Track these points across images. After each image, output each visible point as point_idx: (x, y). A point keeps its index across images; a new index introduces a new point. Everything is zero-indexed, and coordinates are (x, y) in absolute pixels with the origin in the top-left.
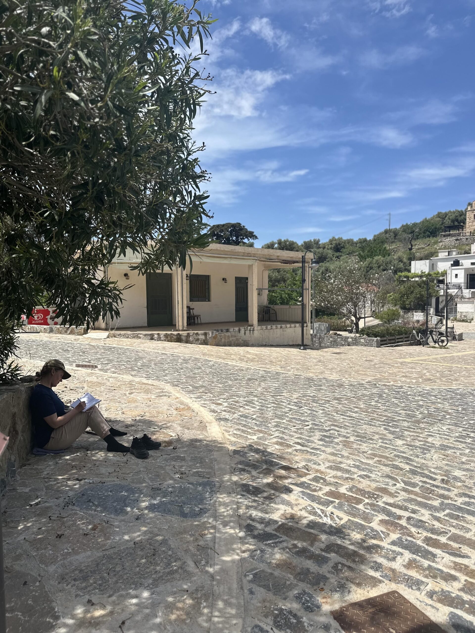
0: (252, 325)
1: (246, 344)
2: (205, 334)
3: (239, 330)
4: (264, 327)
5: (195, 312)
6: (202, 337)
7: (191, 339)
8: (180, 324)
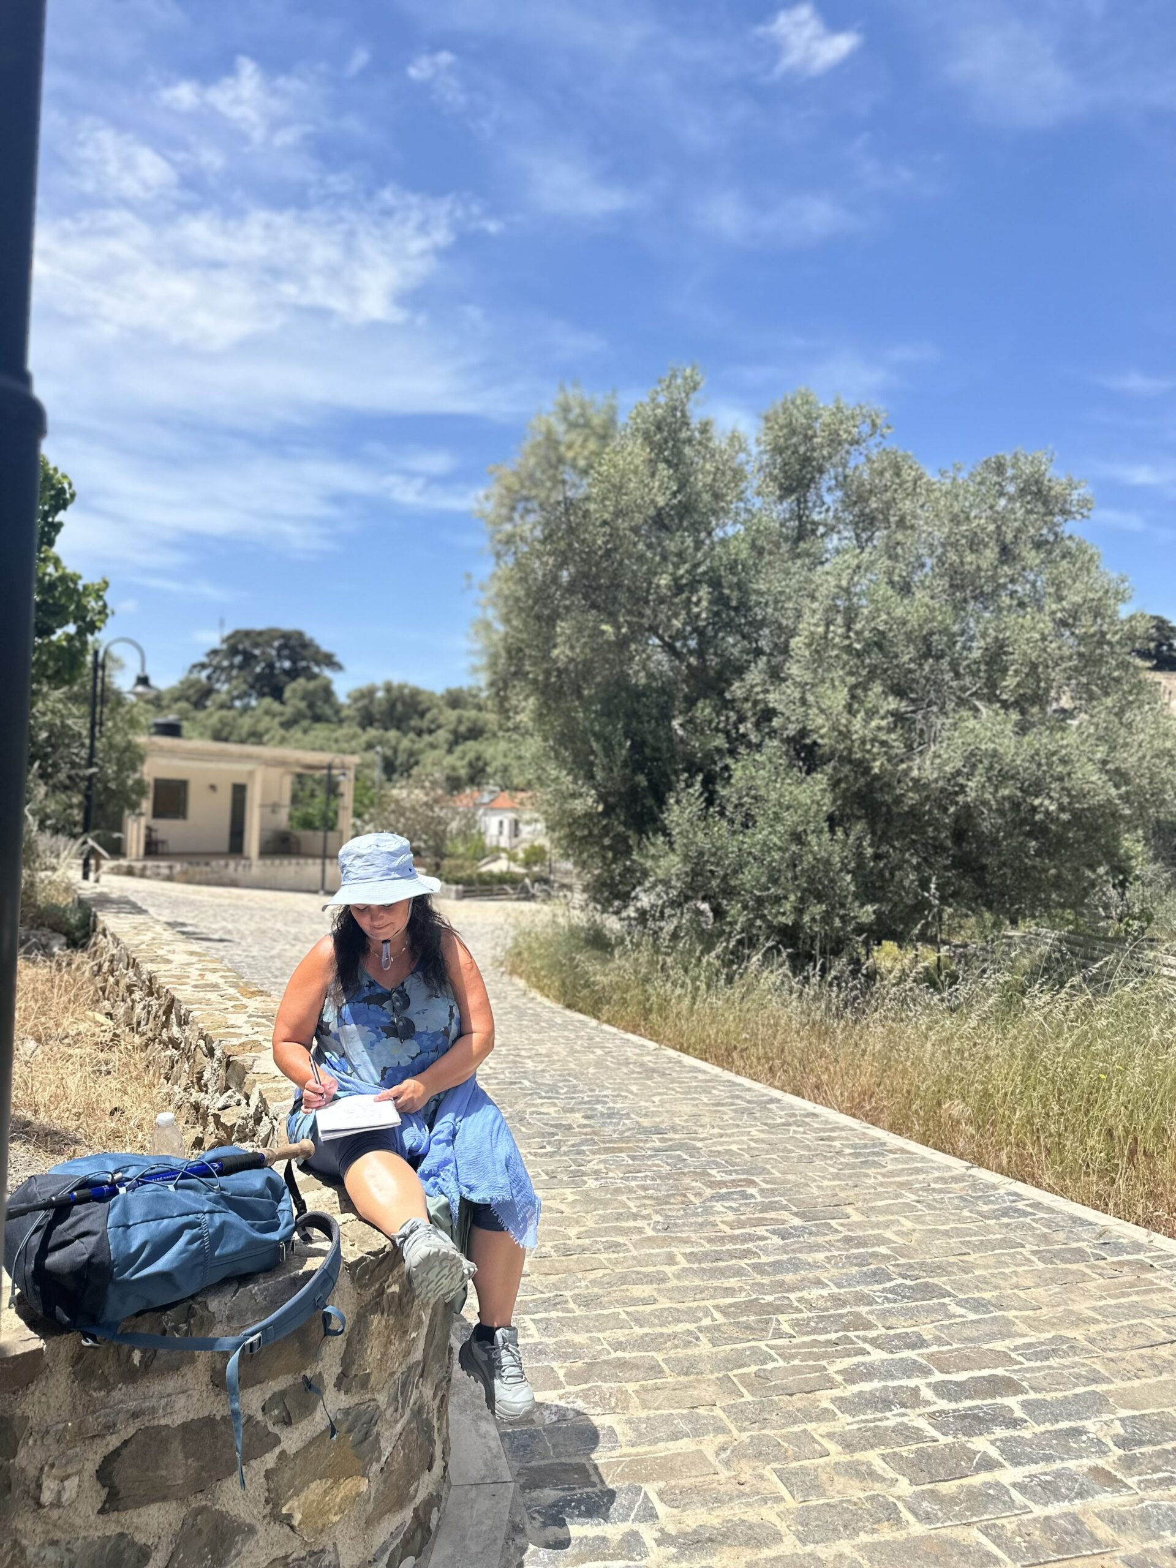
0: (248, 858)
1: (234, 884)
2: (171, 867)
3: (227, 865)
4: (268, 862)
5: (159, 835)
6: (165, 871)
7: (148, 873)
8: (134, 850)
